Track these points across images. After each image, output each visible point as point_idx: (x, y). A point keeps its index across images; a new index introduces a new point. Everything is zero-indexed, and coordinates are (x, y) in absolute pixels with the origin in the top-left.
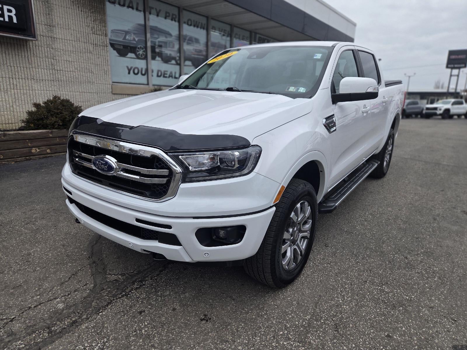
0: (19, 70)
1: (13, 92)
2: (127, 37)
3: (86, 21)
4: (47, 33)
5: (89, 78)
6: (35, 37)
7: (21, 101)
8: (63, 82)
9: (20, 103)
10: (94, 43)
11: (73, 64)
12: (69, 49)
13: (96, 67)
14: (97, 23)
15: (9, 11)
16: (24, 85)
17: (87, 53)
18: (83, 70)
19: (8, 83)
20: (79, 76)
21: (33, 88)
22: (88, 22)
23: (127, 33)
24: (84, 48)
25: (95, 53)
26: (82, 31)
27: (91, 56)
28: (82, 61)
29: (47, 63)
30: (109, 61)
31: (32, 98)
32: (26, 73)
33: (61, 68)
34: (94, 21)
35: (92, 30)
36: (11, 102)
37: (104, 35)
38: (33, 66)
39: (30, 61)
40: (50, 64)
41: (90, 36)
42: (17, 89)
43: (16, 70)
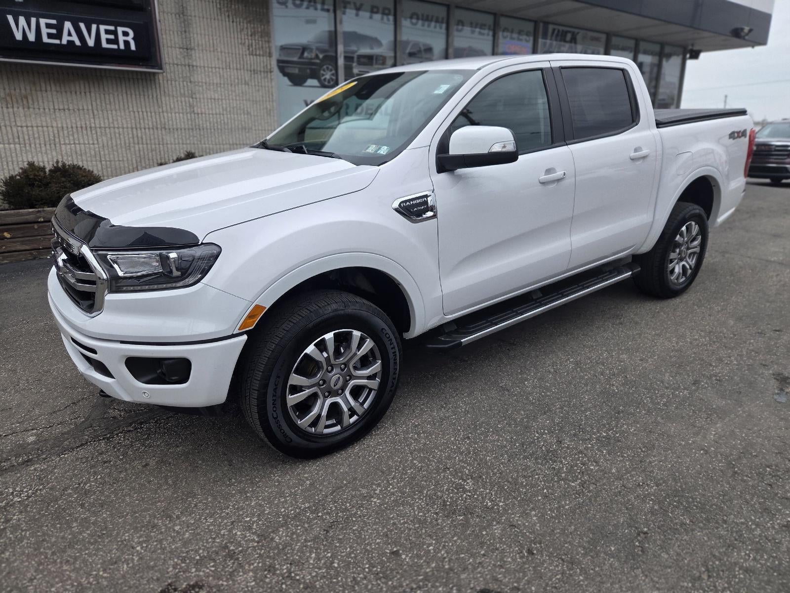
0: (145, 117)
2: (306, 54)
3: (239, 37)
4: (183, 59)
5: (243, 123)
6: (161, 69)
7: (149, 160)
8: (205, 130)
9: (147, 163)
10: (252, 69)
11: (220, 103)
12: (215, 82)
13: (255, 105)
14: (257, 38)
15: (125, 34)
16: (152, 137)
17: (242, 84)
18: (235, 111)
19: (131, 136)
20: (229, 121)
21: (165, 141)
22: (243, 38)
23: (305, 48)
24: (236, 77)
25: (253, 84)
27: (247, 89)
28: (234, 98)
29: (184, 103)
30: (274, 94)
31: (162, 156)
32: (154, 120)
33: (203, 110)
34: (251, 35)
35: (249, 49)
36: (134, 162)
37: (268, 54)
38: (164, 108)
40: (188, 105)
41: (245, 59)
42: (143, 144)
43: (141, 116)
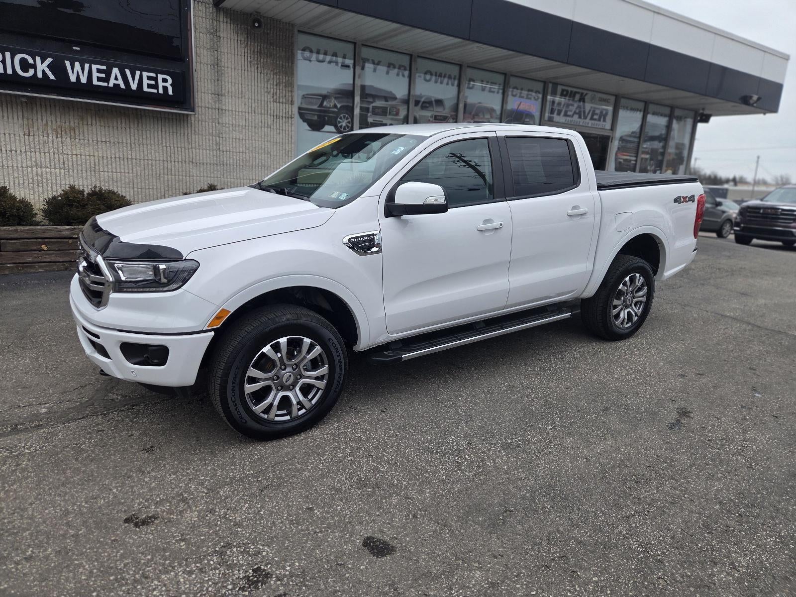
0: (176, 151)
1: (166, 179)
2: (325, 103)
3: (266, 86)
4: (214, 104)
5: (263, 161)
6: (193, 111)
7: (176, 189)
8: (228, 166)
9: (174, 192)
10: (275, 114)
11: (244, 143)
12: (241, 124)
13: (275, 146)
14: (281, 88)
15: (165, 80)
16: (180, 170)
17: (264, 127)
18: (257, 150)
19: (162, 167)
20: (251, 159)
21: (191, 173)
22: (269, 87)
23: (325, 97)
24: (260, 121)
25: (275, 128)
26: (259, 99)
27: (269, 132)
28: (257, 139)
29: (211, 142)
30: (293, 137)
31: (188, 186)
32: (183, 154)
33: (228, 148)
34: (276, 85)
35: (273, 97)
36: (163, 190)
37: (290, 102)
38: (194, 145)
39: (190, 140)
40: (214, 143)
41: (269, 105)
42: (171, 175)
43: (172, 151)
